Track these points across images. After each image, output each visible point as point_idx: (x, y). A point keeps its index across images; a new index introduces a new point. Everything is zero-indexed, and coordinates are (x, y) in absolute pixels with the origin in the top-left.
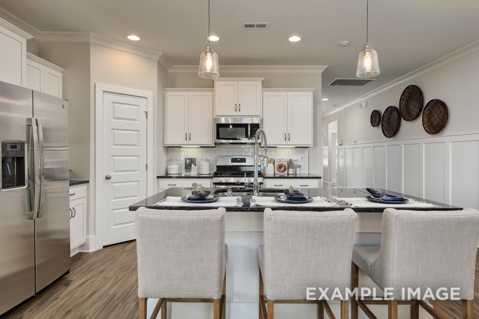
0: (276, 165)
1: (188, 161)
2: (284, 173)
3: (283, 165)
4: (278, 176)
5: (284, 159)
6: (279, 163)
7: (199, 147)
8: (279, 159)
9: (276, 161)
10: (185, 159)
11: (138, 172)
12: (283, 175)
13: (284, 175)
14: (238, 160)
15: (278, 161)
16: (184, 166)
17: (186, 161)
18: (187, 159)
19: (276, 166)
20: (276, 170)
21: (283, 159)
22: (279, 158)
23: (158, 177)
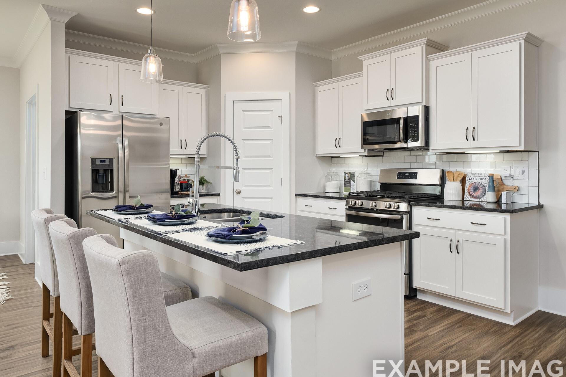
0: (467, 185)
1: (347, 175)
2: (480, 200)
3: (481, 186)
4: (469, 204)
5: (483, 175)
6: (473, 181)
7: (358, 156)
8: (474, 174)
9: (469, 178)
10: (344, 172)
11: (272, 188)
12: (478, 203)
13: (480, 203)
14: (406, 174)
15: (472, 177)
16: (343, 182)
17: (345, 176)
18: (347, 173)
19: (468, 187)
20: (466, 193)
21: (481, 174)
22: (474, 172)
23: (297, 195)
